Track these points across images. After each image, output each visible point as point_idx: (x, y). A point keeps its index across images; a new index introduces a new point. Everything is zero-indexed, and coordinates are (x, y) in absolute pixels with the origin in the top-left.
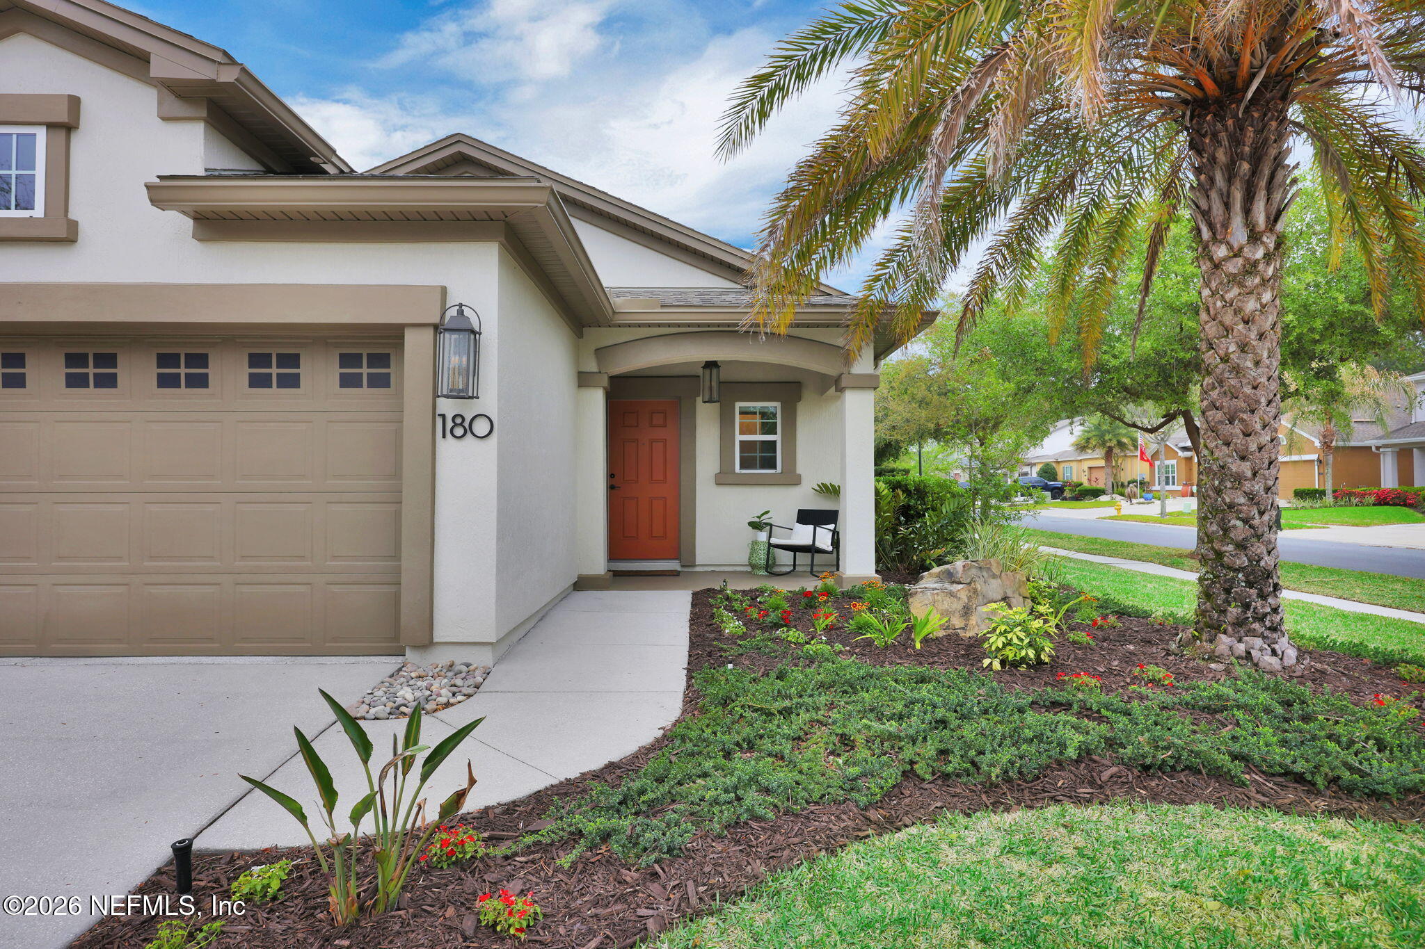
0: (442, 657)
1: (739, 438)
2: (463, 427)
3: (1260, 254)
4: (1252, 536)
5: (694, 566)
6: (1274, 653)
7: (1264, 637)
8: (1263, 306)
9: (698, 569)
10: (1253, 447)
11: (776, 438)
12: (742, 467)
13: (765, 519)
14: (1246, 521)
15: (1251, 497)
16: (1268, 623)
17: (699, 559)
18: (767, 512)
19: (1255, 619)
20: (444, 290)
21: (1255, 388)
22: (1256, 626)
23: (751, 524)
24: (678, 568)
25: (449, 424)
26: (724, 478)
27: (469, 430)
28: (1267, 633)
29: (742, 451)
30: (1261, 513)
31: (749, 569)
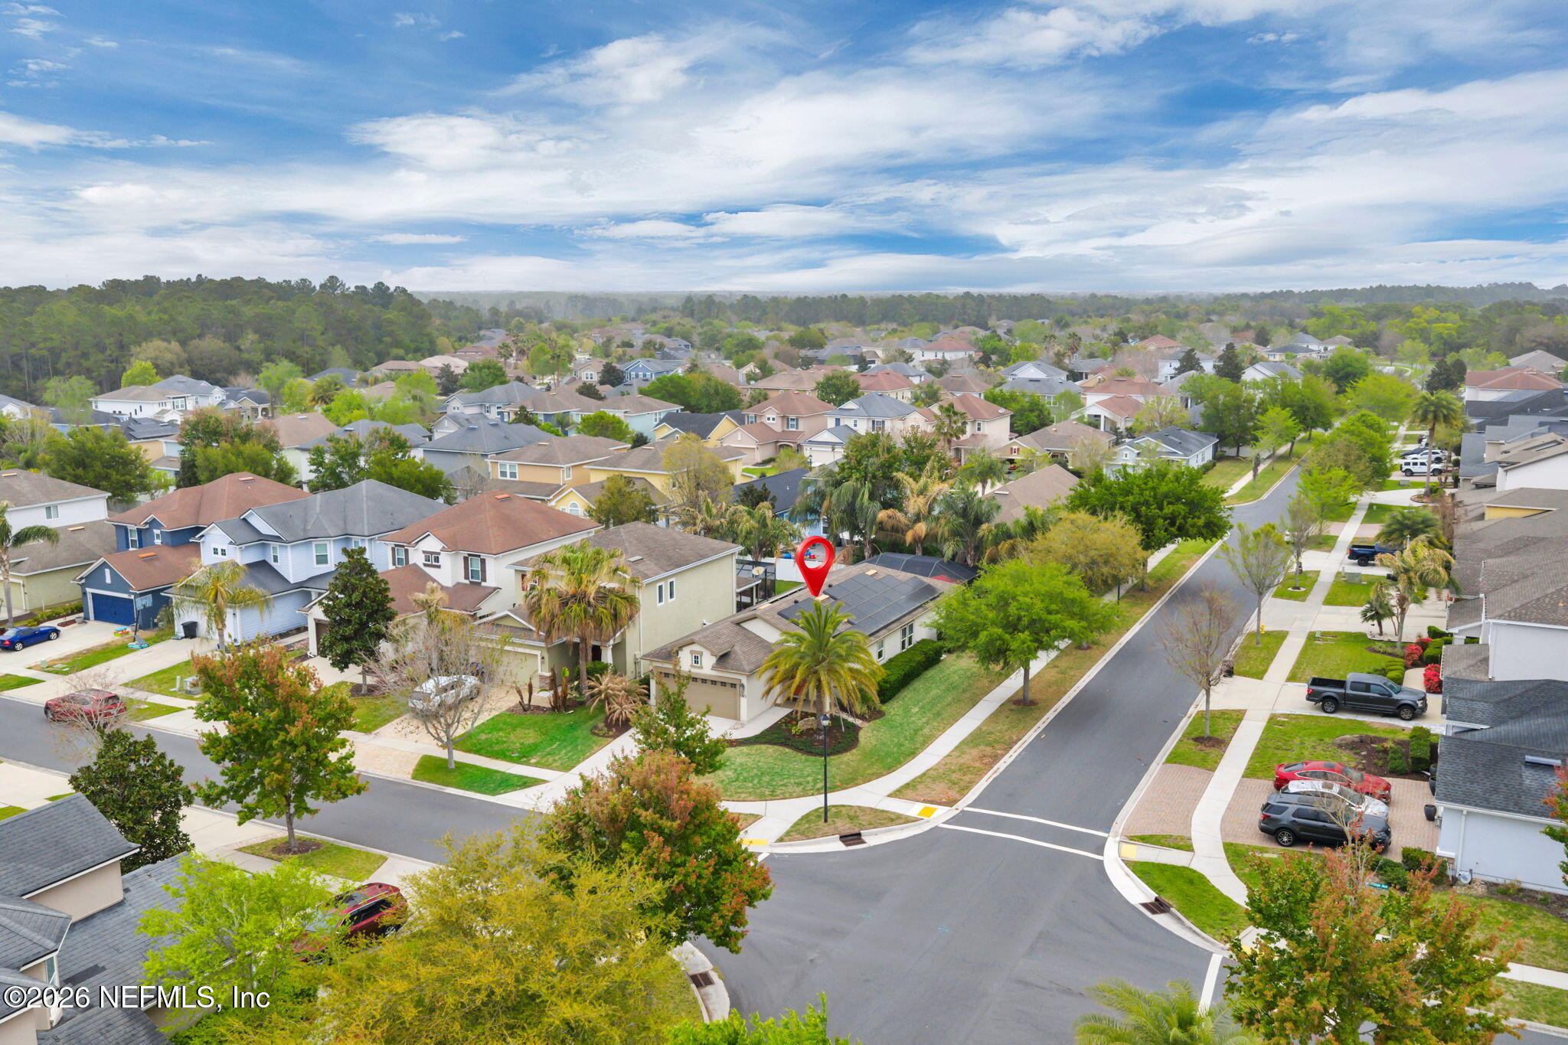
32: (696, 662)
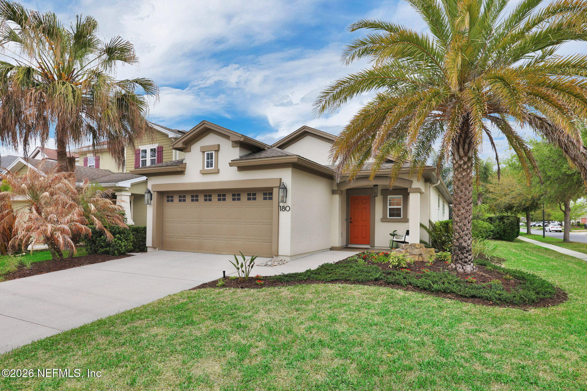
0: (280, 258)
1: (389, 207)
2: (284, 209)
3: (462, 162)
4: (460, 237)
5: (374, 247)
6: (463, 268)
7: (461, 264)
8: (463, 176)
9: (375, 248)
10: (460, 214)
11: (401, 207)
12: (390, 216)
13: (396, 233)
14: (459, 233)
15: (460, 227)
16: (463, 261)
17: (376, 245)
18: (396, 231)
19: (460, 259)
20: (281, 179)
21: (461, 198)
22: (460, 261)
23: (390, 234)
24: (370, 247)
25: (282, 208)
26: (384, 220)
27: (285, 209)
28: (463, 263)
29: (390, 211)
30: (463, 231)
31: (390, 248)
32: (209, 165)
